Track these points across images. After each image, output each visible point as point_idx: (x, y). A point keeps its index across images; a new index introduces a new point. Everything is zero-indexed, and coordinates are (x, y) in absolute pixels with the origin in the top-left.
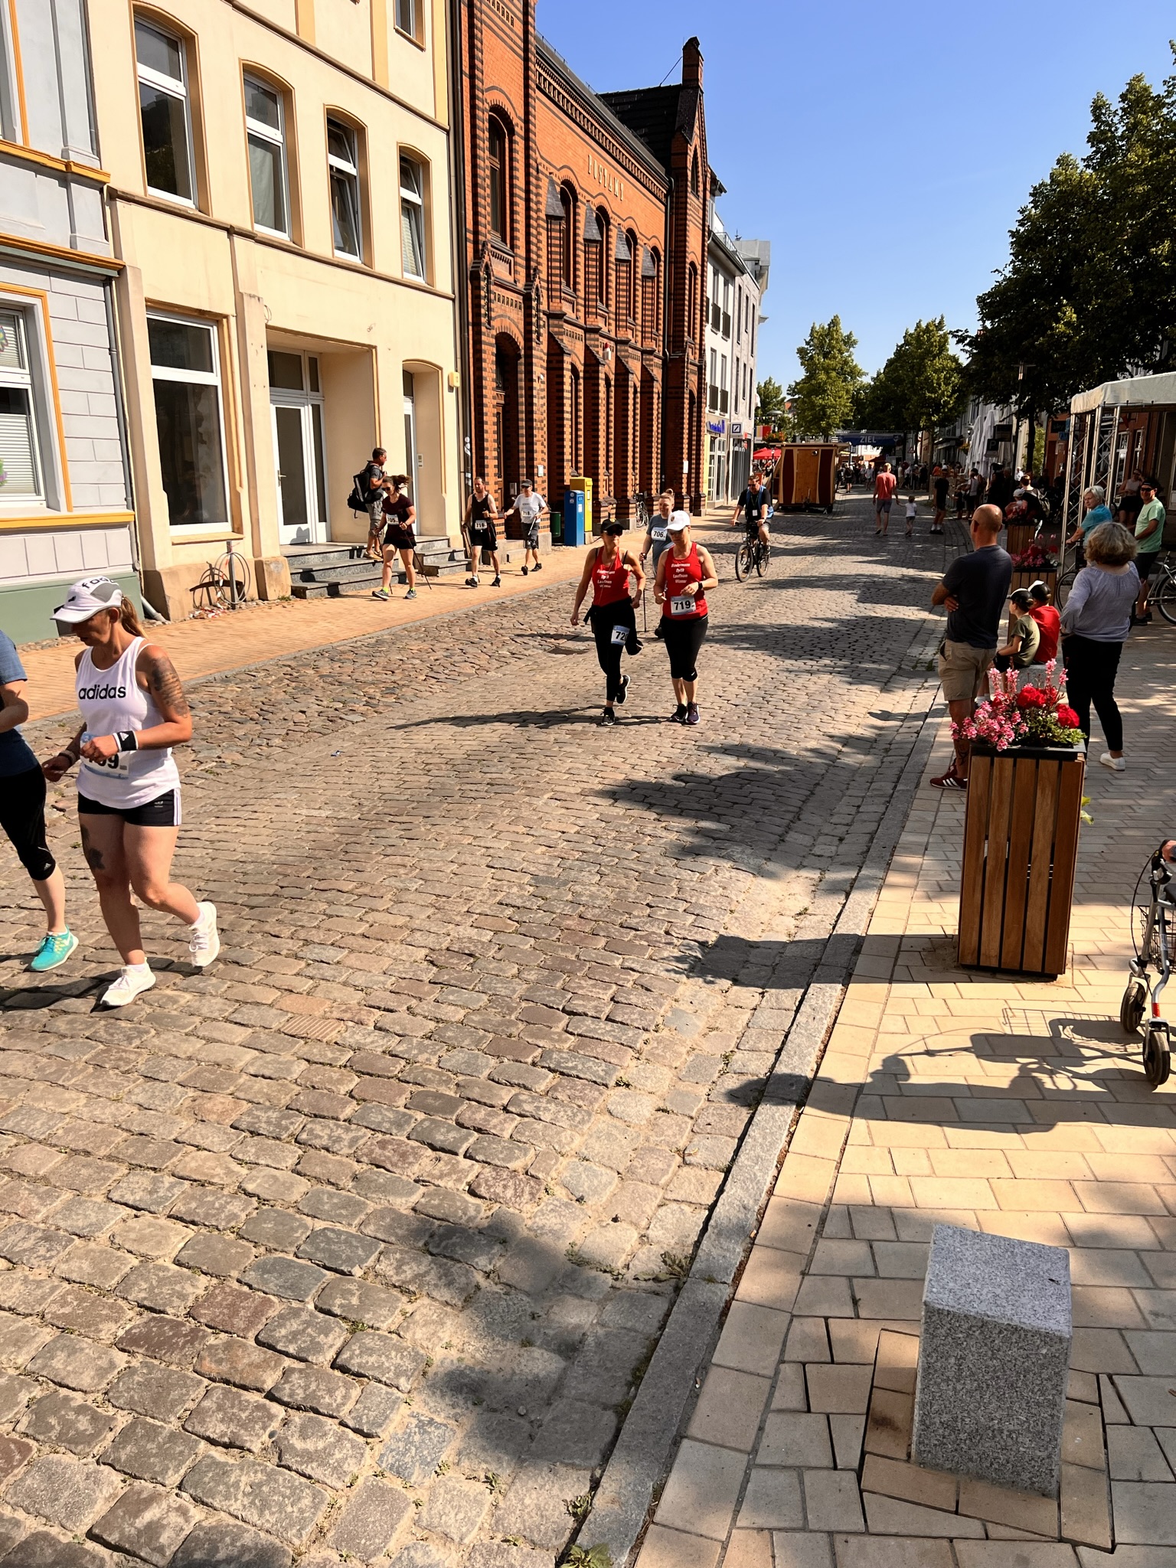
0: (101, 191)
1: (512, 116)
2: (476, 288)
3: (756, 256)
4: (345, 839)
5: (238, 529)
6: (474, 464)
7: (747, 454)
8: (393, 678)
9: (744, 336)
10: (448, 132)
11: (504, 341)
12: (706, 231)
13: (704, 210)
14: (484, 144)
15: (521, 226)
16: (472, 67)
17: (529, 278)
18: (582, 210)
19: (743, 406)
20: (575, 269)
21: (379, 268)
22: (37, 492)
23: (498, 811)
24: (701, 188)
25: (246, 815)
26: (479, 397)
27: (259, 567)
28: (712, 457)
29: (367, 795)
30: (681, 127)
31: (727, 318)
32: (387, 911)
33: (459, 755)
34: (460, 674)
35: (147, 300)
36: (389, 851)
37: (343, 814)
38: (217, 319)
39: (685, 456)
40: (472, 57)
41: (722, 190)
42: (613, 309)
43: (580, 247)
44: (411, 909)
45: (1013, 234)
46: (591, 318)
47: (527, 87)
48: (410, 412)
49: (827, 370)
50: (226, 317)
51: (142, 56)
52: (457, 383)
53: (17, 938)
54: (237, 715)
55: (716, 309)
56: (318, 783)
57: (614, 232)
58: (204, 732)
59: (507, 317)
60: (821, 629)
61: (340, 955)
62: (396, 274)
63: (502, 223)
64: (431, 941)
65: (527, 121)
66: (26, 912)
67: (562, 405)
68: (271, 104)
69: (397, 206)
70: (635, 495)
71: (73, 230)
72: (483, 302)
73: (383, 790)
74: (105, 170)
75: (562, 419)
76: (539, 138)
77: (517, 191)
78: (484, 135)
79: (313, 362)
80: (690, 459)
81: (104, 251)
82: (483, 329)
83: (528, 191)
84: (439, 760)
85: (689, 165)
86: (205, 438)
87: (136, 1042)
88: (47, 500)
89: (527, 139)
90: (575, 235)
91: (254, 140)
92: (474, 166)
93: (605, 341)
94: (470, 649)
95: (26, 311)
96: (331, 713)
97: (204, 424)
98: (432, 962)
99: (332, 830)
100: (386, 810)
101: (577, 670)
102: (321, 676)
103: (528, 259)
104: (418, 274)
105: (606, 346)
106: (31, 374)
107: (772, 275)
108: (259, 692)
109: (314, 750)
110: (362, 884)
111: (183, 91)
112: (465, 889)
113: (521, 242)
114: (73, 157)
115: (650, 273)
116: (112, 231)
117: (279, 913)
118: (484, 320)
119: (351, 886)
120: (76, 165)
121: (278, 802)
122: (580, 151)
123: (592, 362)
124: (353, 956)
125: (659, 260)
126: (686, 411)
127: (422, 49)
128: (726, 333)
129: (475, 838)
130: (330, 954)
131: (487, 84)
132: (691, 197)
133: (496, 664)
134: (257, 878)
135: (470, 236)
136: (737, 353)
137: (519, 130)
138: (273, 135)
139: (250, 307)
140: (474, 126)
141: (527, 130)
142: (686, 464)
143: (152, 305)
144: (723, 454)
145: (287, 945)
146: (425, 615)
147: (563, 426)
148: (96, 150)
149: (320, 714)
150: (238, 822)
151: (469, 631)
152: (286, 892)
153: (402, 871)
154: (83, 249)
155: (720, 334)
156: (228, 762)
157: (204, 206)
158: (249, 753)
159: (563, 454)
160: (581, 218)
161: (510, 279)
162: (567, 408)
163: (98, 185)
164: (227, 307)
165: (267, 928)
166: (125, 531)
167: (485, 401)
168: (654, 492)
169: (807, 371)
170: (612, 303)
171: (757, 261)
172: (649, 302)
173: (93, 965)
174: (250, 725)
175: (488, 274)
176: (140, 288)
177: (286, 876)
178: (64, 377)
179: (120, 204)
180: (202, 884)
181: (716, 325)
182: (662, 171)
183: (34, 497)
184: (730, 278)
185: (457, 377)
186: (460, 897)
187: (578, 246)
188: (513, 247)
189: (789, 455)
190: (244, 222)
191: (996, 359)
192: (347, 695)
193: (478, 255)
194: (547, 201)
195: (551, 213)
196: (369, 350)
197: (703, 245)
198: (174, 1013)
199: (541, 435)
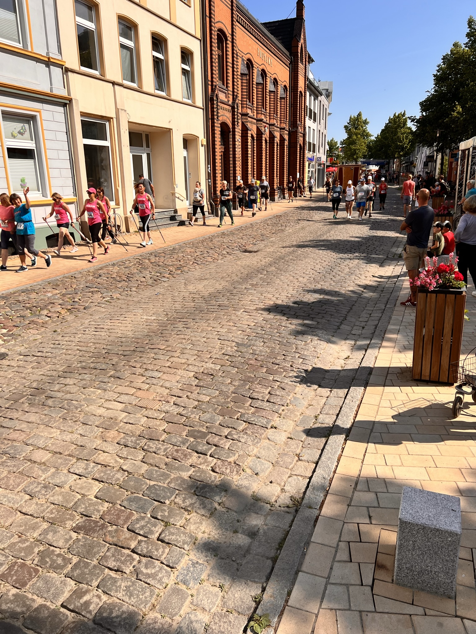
0: (62, 69)
1: (227, 33)
2: (212, 104)
3: (327, 88)
4: (161, 328)
5: (118, 204)
6: (211, 176)
7: (323, 169)
8: (180, 263)
9: (322, 121)
10: (200, 41)
11: (224, 125)
12: (306, 78)
13: (305, 69)
14: (215, 45)
15: (230, 78)
16: (210, 13)
17: (234, 100)
18: (255, 71)
19: (322, 150)
20: (253, 95)
21: (173, 97)
22: (39, 190)
23: (222, 317)
24: (304, 60)
25: (122, 319)
26: (214, 148)
27: (126, 219)
28: (309, 171)
29: (170, 311)
30: (296, 35)
31: (315, 114)
32: (178, 357)
33: (206, 294)
34: (206, 261)
35: (81, 112)
36: (179, 333)
37: (160, 318)
38: (109, 119)
39: (298, 171)
40: (210, 9)
41: (313, 61)
42: (268, 111)
43: (255, 86)
44: (186, 356)
45: (435, 76)
46: (259, 115)
47: (232, 21)
48: (186, 155)
49: (356, 134)
50: (112, 118)
51: (78, 13)
52: (205, 143)
53: (33, 368)
54: (118, 278)
55: (311, 110)
56: (151, 306)
57: (268, 80)
58: (105, 285)
59: (225, 116)
60: (355, 241)
61: (160, 375)
62: (180, 99)
63: (222, 78)
64: (196, 369)
65: (232, 35)
66: (36, 358)
67: (248, 151)
68: (130, 31)
69: (180, 71)
70: (277, 187)
71: (51, 85)
72: (215, 110)
73: (176, 308)
74: (64, 60)
75: (248, 157)
76: (238, 42)
77: (229, 64)
78: (215, 41)
79: (147, 136)
80: (300, 172)
81: (63, 93)
82: (215, 121)
83: (233, 64)
84: (198, 296)
85: (299, 51)
86: (104, 168)
87: (79, 409)
88: (42, 193)
89: (233, 42)
90: (252, 81)
91: (123, 46)
92: (211, 54)
93: (265, 124)
94: (211, 251)
95: (33, 118)
96: (155, 278)
97: (104, 162)
98: (196, 378)
99: (156, 325)
100: (177, 317)
101: (253, 259)
102: (151, 263)
103: (233, 92)
104: (189, 99)
105: (265, 126)
106: (36, 143)
107: (333, 95)
108: (126, 269)
109: (148, 293)
110: (168, 346)
111: (94, 27)
112: (209, 348)
113: (230, 85)
114: (51, 55)
115: (283, 96)
116: (66, 85)
117: (135, 358)
118: (215, 117)
119: (163, 347)
120: (52, 58)
121: (135, 313)
122: (254, 47)
123: (260, 133)
124: (165, 375)
125: (287, 91)
126: (298, 153)
127: (190, 7)
128: (315, 120)
129: (213, 328)
130: (156, 374)
131: (216, 21)
132: (300, 64)
133: (221, 257)
134: (126, 344)
135: (210, 83)
136: (319, 128)
137: (229, 39)
138: (130, 44)
139: (122, 114)
140: (211, 38)
141: (233, 39)
142: (298, 174)
143: (83, 114)
144: (314, 170)
145: (139, 371)
146: (192, 238)
147: (248, 160)
148: (60, 52)
149: (151, 278)
150: (119, 321)
151: (210, 244)
152: (138, 349)
153: (184, 341)
154: (55, 92)
155: (312, 120)
156: (115, 297)
157: (103, 74)
158: (123, 294)
159: (248, 171)
160: (255, 74)
161: (226, 100)
162: (249, 152)
163: (61, 66)
164: (113, 115)
165: (131, 364)
166: (73, 205)
167: (216, 150)
168: (285, 186)
169: (348, 135)
170: (268, 109)
171: (327, 90)
172: (283, 108)
173: (62, 379)
174: (123, 282)
175: (217, 98)
176: (78, 108)
177: (138, 343)
178: (49, 144)
179: (70, 74)
180: (105, 346)
181: (310, 117)
182: (288, 54)
183: (37, 192)
184: (316, 98)
185: (205, 140)
186: (207, 351)
187: (254, 86)
188: (227, 87)
189: (341, 170)
190: (119, 79)
191: (427, 128)
192: (162, 270)
193: (213, 90)
194: (241, 68)
195: (243, 72)
196: (169, 130)
197: (305, 84)
198: (94, 398)
199: (239, 163)
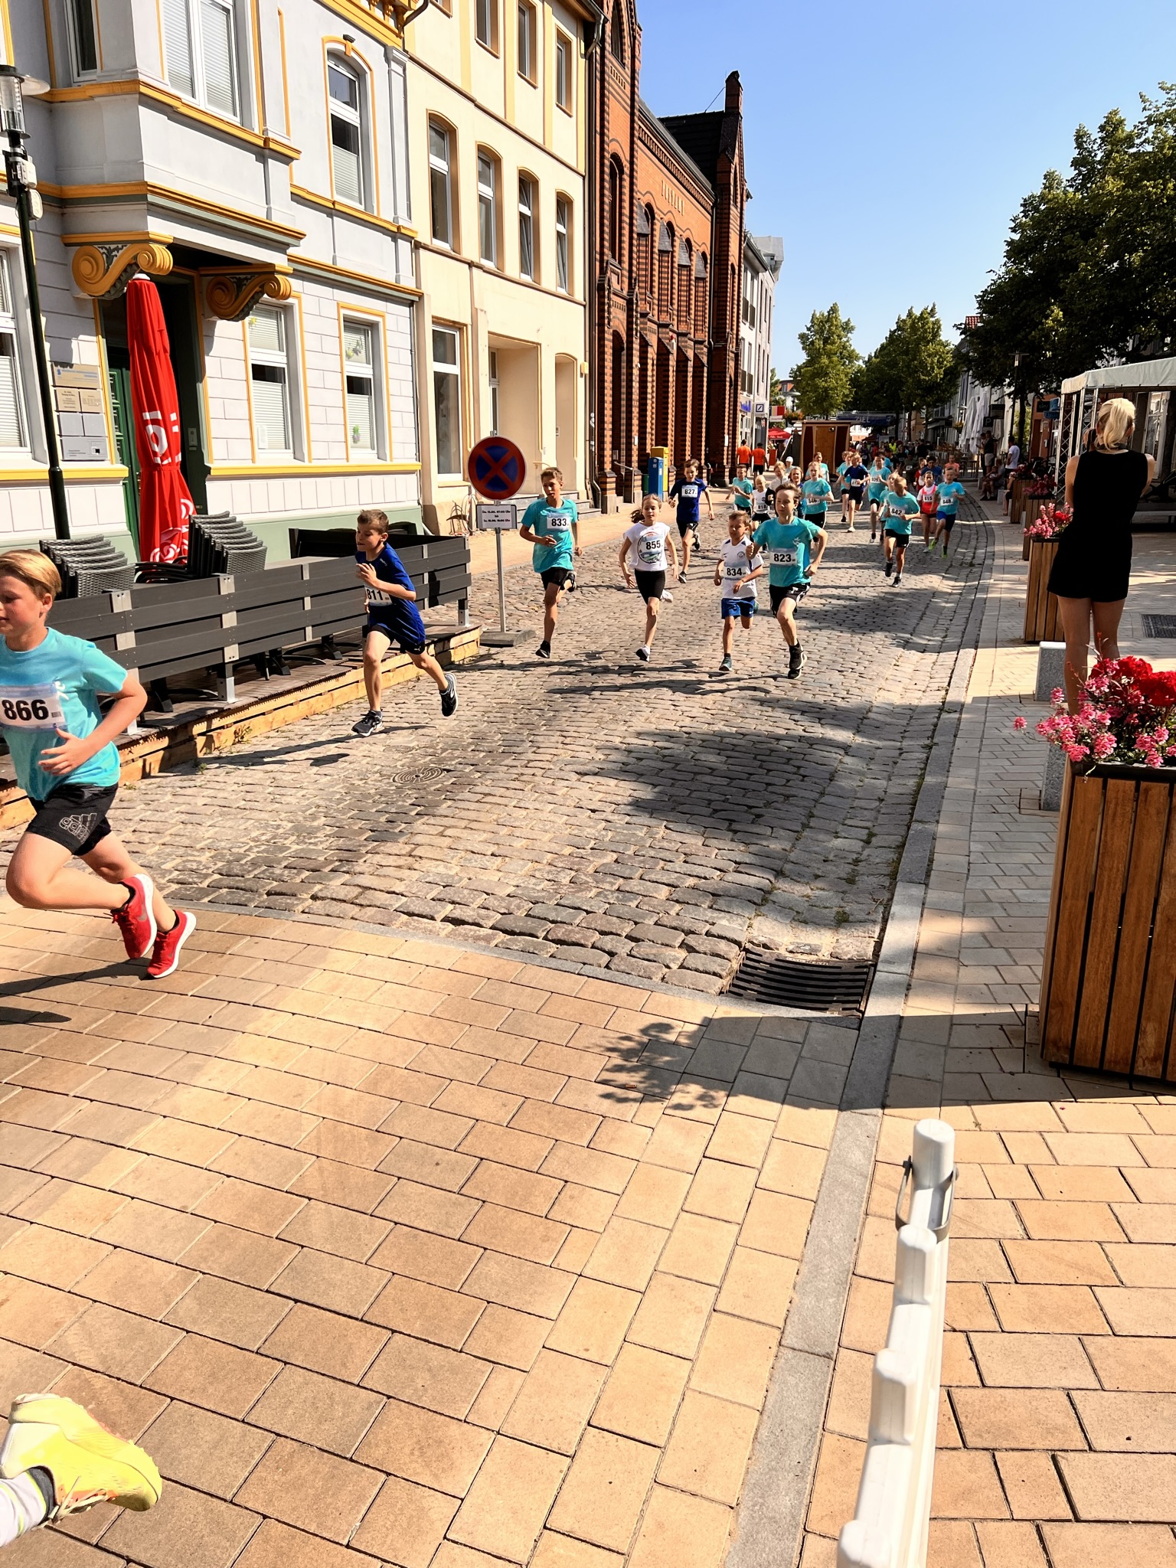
0: (411, 243)
1: (623, 160)
3: (774, 253)
5: (466, 478)
7: (764, 431)
9: (764, 326)
10: (584, 177)
14: (608, 185)
15: (626, 245)
16: (602, 126)
17: (631, 287)
18: (657, 227)
19: (762, 386)
20: (652, 275)
21: (544, 285)
22: (373, 448)
24: (739, 200)
26: (602, 381)
30: (726, 149)
31: (753, 309)
35: (433, 317)
38: (459, 326)
39: (726, 431)
40: (602, 119)
42: (675, 307)
43: (656, 256)
45: (1009, 244)
46: (664, 315)
47: (632, 135)
49: (827, 354)
50: (466, 325)
51: (431, 148)
52: (587, 371)
55: (746, 302)
57: (677, 243)
59: (618, 318)
62: (553, 289)
63: (613, 243)
65: (632, 163)
67: (647, 387)
68: (487, 169)
69: (554, 237)
71: (397, 270)
72: (605, 308)
74: (414, 228)
75: (647, 399)
76: (639, 174)
78: (607, 177)
80: (729, 431)
81: (408, 282)
82: (605, 329)
83: (631, 218)
85: (732, 182)
88: (378, 454)
89: (632, 177)
90: (652, 247)
91: (481, 199)
92: (602, 203)
93: (671, 334)
95: (373, 326)
103: (630, 271)
104: (563, 287)
105: (672, 338)
106: (374, 368)
107: (783, 268)
111: (446, 168)
113: (626, 259)
114: (401, 223)
115: (702, 275)
116: (416, 270)
118: (605, 321)
120: (400, 226)
122: (655, 176)
123: (663, 352)
125: (706, 263)
126: (728, 394)
127: (570, 116)
128: (752, 324)
131: (610, 141)
132: (732, 207)
135: (598, 256)
136: (758, 340)
137: (627, 170)
138: (490, 193)
139: (481, 318)
140: (601, 172)
141: (632, 170)
143: (436, 321)
144: (749, 431)
148: (410, 215)
154: (403, 283)
155: (748, 324)
157: (458, 248)
160: (657, 233)
161: (618, 287)
162: (649, 390)
163: (410, 239)
164: (467, 320)
166: (414, 476)
169: (808, 355)
170: (675, 302)
171: (772, 257)
172: (700, 300)
175: (610, 286)
176: (430, 309)
178: (392, 371)
179: (422, 251)
181: (745, 318)
182: (709, 186)
184: (756, 273)
185: (586, 365)
188: (620, 262)
189: (809, 431)
190: (476, 258)
193: (603, 271)
195: (640, 231)
196: (537, 347)
197: (741, 250)
199: (635, 410)
